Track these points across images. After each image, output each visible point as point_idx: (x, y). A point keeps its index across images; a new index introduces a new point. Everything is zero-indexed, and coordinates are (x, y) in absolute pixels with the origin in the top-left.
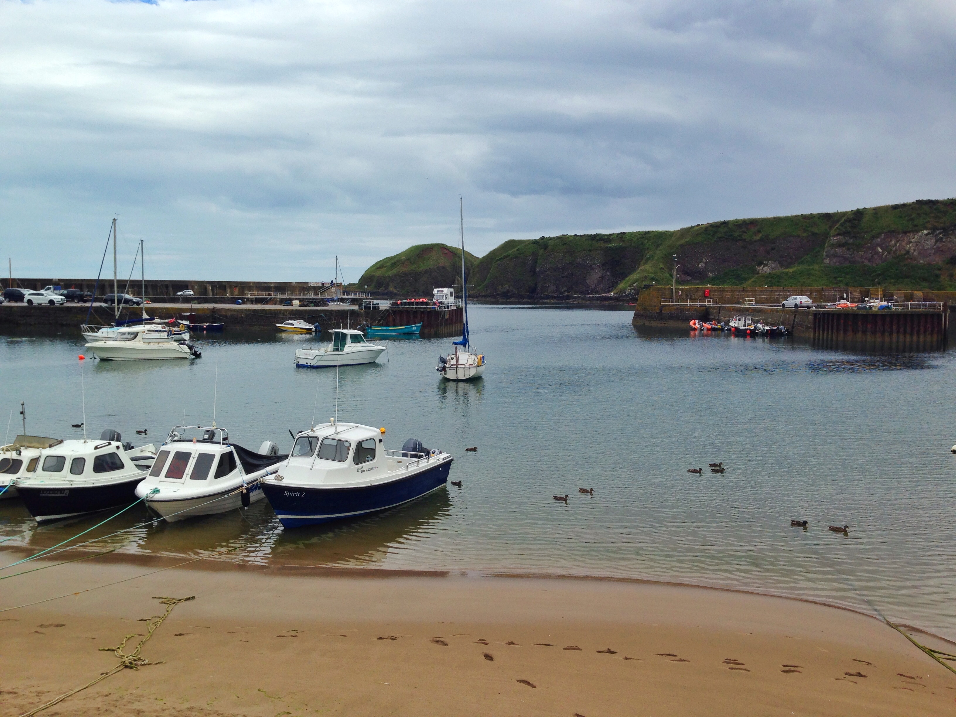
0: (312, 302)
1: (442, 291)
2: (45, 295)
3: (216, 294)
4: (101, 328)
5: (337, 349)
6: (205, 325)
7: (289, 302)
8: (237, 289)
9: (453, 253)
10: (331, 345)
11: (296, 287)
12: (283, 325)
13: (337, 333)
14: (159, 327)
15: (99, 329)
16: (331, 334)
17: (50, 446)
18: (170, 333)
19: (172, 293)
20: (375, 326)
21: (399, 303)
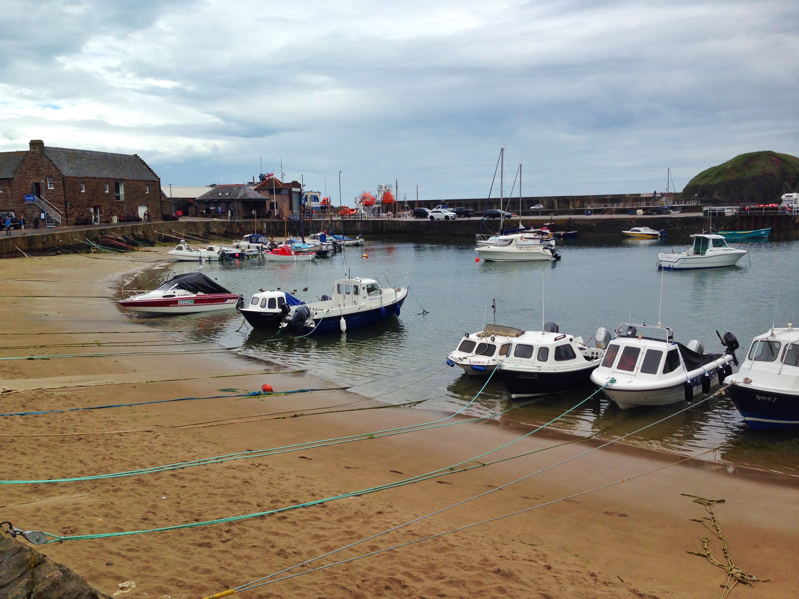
0: (655, 211)
1: (792, 196)
2: (442, 212)
3: (561, 207)
4: (490, 237)
5: (698, 253)
6: (562, 233)
7: (633, 211)
8: (578, 202)
9: (781, 159)
10: (692, 249)
11: (630, 198)
12: (629, 232)
13: (697, 238)
14: (532, 235)
15: (488, 237)
16: (692, 239)
17: (517, 336)
18: (542, 240)
19: (526, 208)
20: (721, 231)
21: (746, 209)
